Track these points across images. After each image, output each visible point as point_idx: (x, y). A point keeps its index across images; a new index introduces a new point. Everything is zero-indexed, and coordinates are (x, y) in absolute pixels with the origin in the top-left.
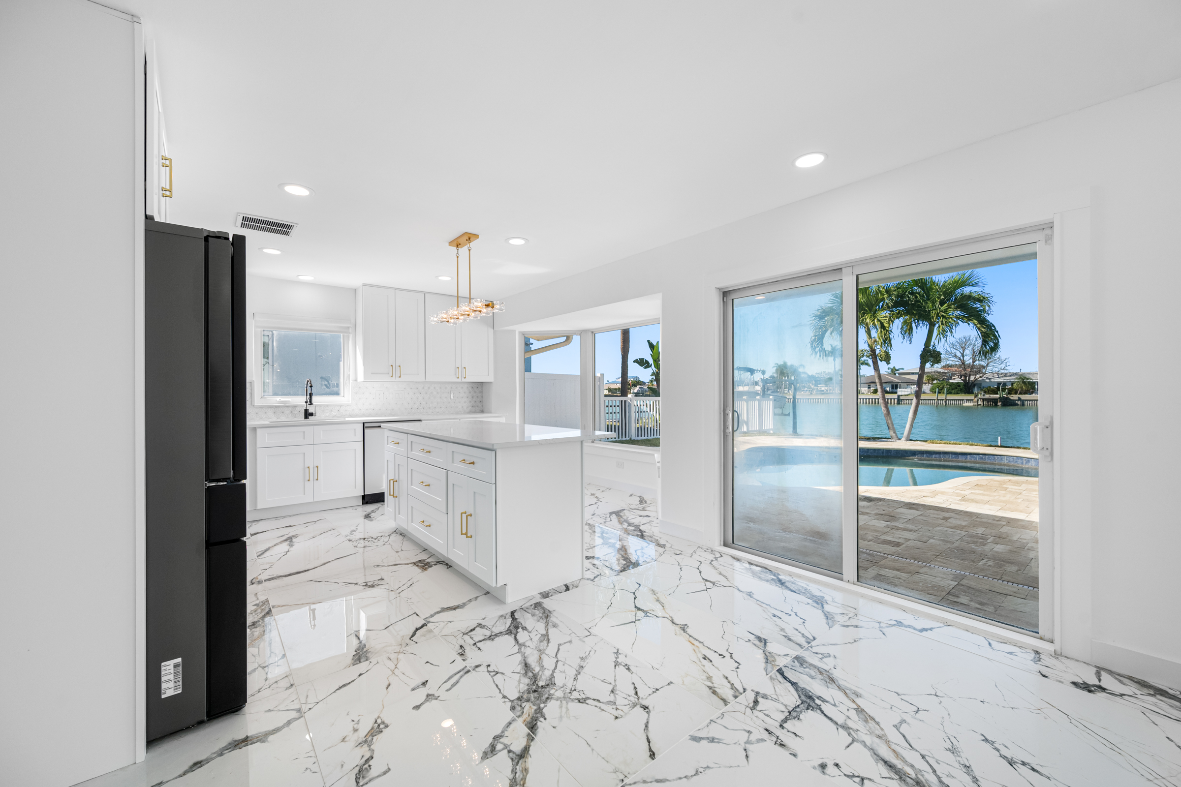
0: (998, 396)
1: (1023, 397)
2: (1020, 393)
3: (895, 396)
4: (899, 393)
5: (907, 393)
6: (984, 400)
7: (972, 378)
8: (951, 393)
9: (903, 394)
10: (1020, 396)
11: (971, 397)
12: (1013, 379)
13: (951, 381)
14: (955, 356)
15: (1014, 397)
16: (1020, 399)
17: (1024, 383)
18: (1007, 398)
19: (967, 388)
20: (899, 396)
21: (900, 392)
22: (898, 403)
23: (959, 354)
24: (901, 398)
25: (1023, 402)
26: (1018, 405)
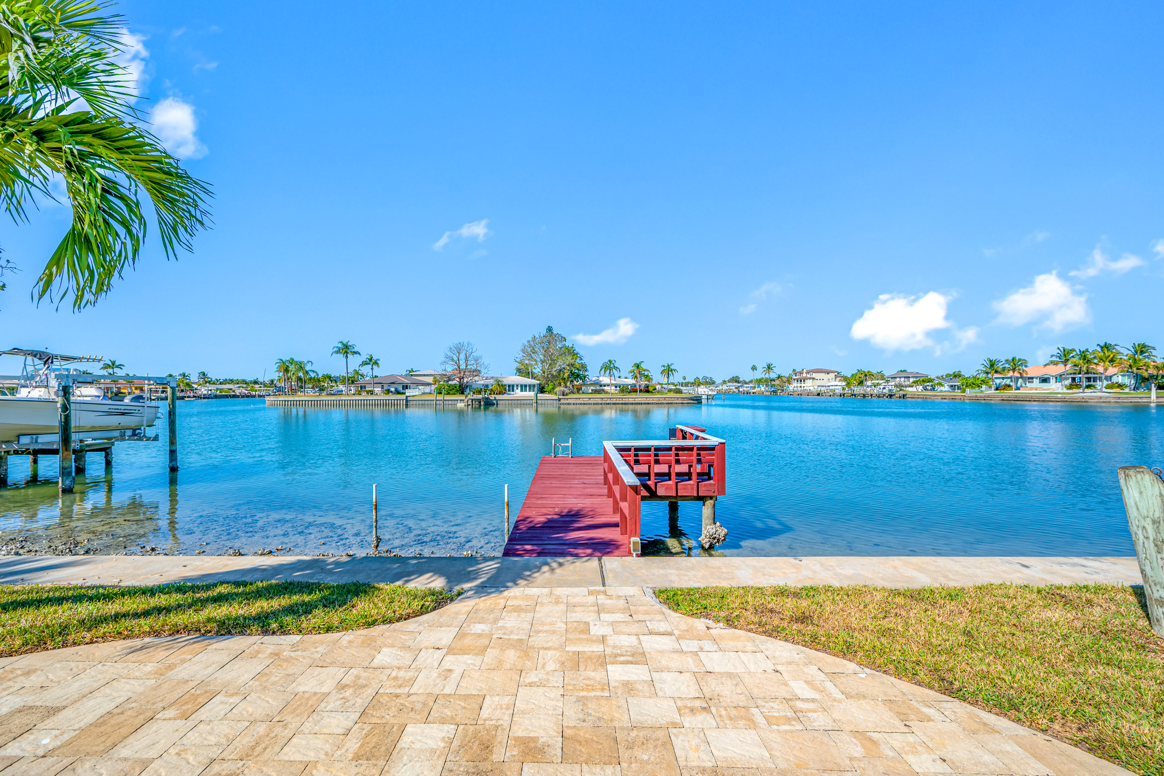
0: (481, 396)
1: (498, 397)
2: (496, 394)
4: (407, 394)
5: (414, 394)
6: (472, 400)
7: (465, 380)
8: (449, 394)
9: (411, 394)
10: (496, 396)
11: (462, 397)
12: (492, 381)
13: (450, 383)
14: (453, 360)
15: (492, 397)
16: (495, 399)
17: (499, 385)
18: (488, 398)
19: (462, 389)
20: (405, 397)
21: (408, 392)
22: (407, 405)
23: (455, 358)
24: (409, 399)
25: (498, 401)
26: (494, 404)
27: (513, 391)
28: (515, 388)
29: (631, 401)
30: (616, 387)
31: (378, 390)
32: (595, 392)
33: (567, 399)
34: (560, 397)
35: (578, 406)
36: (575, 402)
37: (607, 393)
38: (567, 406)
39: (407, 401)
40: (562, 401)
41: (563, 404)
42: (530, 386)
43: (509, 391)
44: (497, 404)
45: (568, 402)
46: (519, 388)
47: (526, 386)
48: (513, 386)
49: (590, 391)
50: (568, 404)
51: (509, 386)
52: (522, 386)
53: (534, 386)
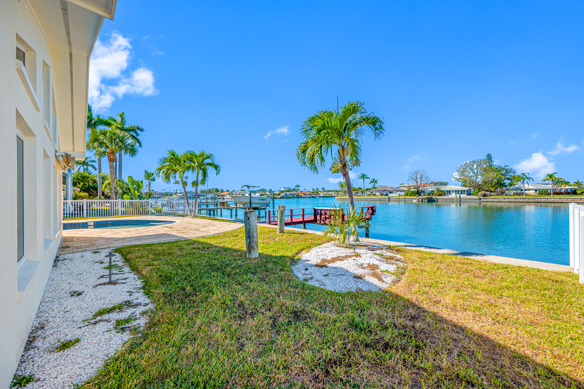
1: (438, 197)
2: (437, 196)
3: (387, 197)
5: (394, 196)
6: (422, 199)
7: (421, 189)
8: (411, 195)
9: (392, 196)
12: (435, 189)
15: (434, 197)
17: (438, 191)
19: (418, 193)
20: (389, 197)
22: (389, 201)
23: (415, 178)
24: (390, 198)
25: (437, 199)
26: (436, 201)
27: (450, 194)
28: (451, 192)
29: (543, 200)
30: (536, 191)
31: (378, 194)
32: (517, 194)
33: (486, 199)
34: (481, 197)
35: (494, 203)
36: (493, 201)
37: (527, 195)
38: (487, 203)
39: (389, 199)
40: (482, 200)
41: (483, 202)
42: (461, 191)
43: (448, 194)
44: (437, 201)
45: (487, 200)
46: (454, 192)
47: (459, 191)
48: (450, 191)
49: (512, 194)
50: (487, 202)
51: (448, 191)
52: (456, 191)
53: (464, 191)
